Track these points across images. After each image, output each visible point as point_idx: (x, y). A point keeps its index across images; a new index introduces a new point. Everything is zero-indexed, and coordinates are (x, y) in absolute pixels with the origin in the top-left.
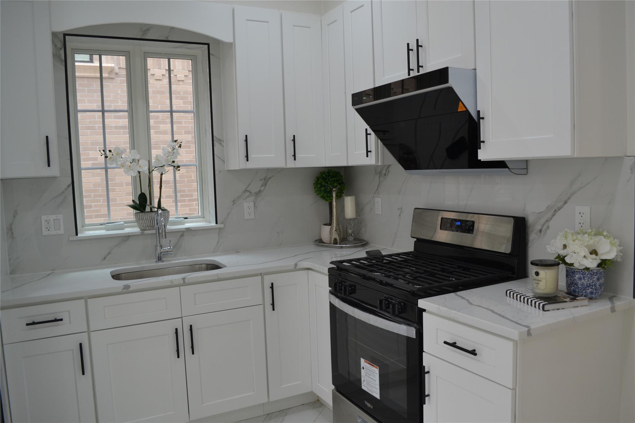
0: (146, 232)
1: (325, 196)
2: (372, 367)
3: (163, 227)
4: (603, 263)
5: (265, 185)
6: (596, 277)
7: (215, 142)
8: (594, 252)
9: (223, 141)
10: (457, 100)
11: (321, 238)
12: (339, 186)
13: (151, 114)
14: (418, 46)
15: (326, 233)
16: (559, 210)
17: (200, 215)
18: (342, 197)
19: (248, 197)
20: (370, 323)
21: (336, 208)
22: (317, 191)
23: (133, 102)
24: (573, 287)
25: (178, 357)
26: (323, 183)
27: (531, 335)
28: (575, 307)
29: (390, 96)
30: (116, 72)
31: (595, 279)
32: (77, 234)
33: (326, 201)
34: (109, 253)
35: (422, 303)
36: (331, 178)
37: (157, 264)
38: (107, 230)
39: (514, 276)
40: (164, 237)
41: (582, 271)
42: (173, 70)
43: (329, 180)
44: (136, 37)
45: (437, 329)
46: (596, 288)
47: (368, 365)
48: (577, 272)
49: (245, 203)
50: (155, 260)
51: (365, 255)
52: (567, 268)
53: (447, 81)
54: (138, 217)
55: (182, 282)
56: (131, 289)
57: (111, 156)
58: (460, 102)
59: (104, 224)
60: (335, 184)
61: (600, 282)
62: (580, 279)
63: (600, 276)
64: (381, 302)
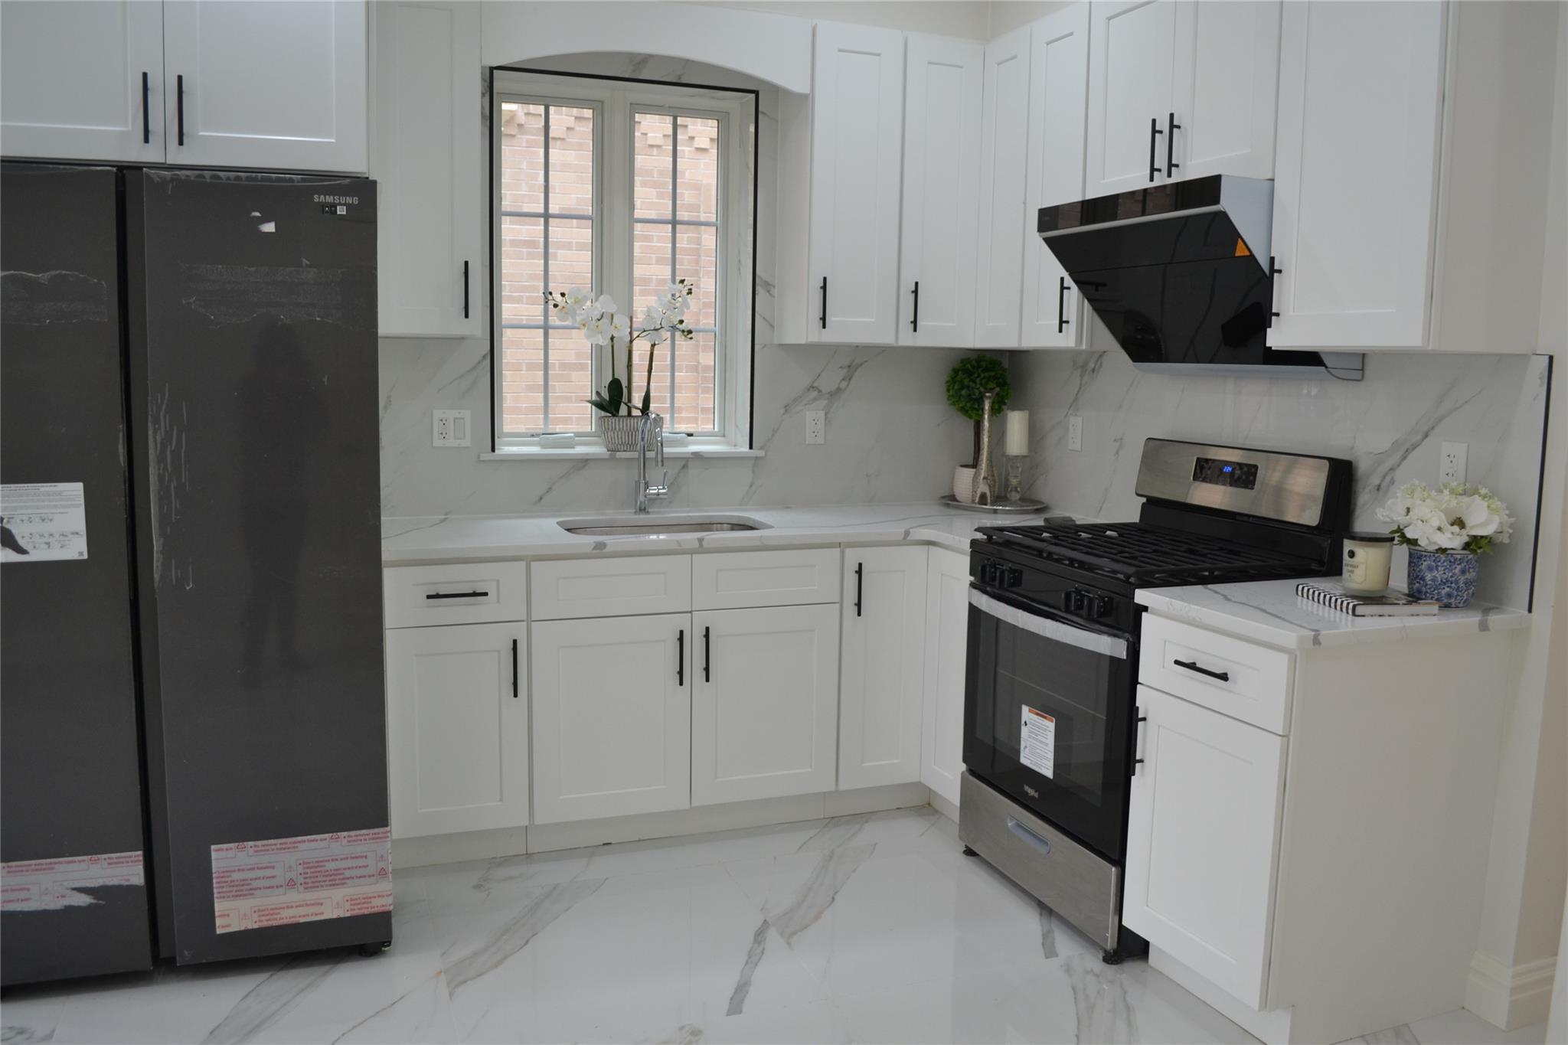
0: (619, 455)
1: (967, 408)
2: (1042, 719)
3: (659, 444)
4: (1474, 543)
5: (850, 379)
6: (1459, 567)
7: (758, 288)
8: (1460, 523)
9: (774, 287)
10: (1235, 235)
11: (953, 492)
12: (998, 389)
13: (638, 226)
14: (1172, 126)
15: (965, 482)
16: (1414, 448)
17: (716, 429)
18: (1002, 413)
19: (815, 399)
20: (1044, 635)
21: (989, 432)
22: (953, 396)
23: (605, 201)
24: (1417, 585)
25: (681, 684)
26: (966, 381)
27: (1320, 644)
28: (1412, 615)
29: (1115, 219)
30: (520, 123)
31: (1457, 571)
32: (493, 450)
33: (968, 419)
34: (549, 490)
35: (1141, 596)
36: (982, 371)
37: (637, 516)
38: (544, 446)
39: (1322, 568)
40: (660, 464)
41: (1434, 556)
42: (640, 123)
43: (979, 376)
44: (621, 76)
45: (1165, 642)
46: (1458, 587)
47: (1035, 717)
48: (1425, 556)
49: (808, 413)
50: (634, 511)
51: (1041, 523)
52: (1409, 549)
53: (1216, 200)
54: (606, 423)
55: (697, 545)
56: (607, 550)
57: (564, 304)
58: (1240, 240)
59: (538, 435)
60: (991, 385)
61: (1466, 577)
62: (1430, 569)
63: (1467, 567)
64: (1068, 596)
